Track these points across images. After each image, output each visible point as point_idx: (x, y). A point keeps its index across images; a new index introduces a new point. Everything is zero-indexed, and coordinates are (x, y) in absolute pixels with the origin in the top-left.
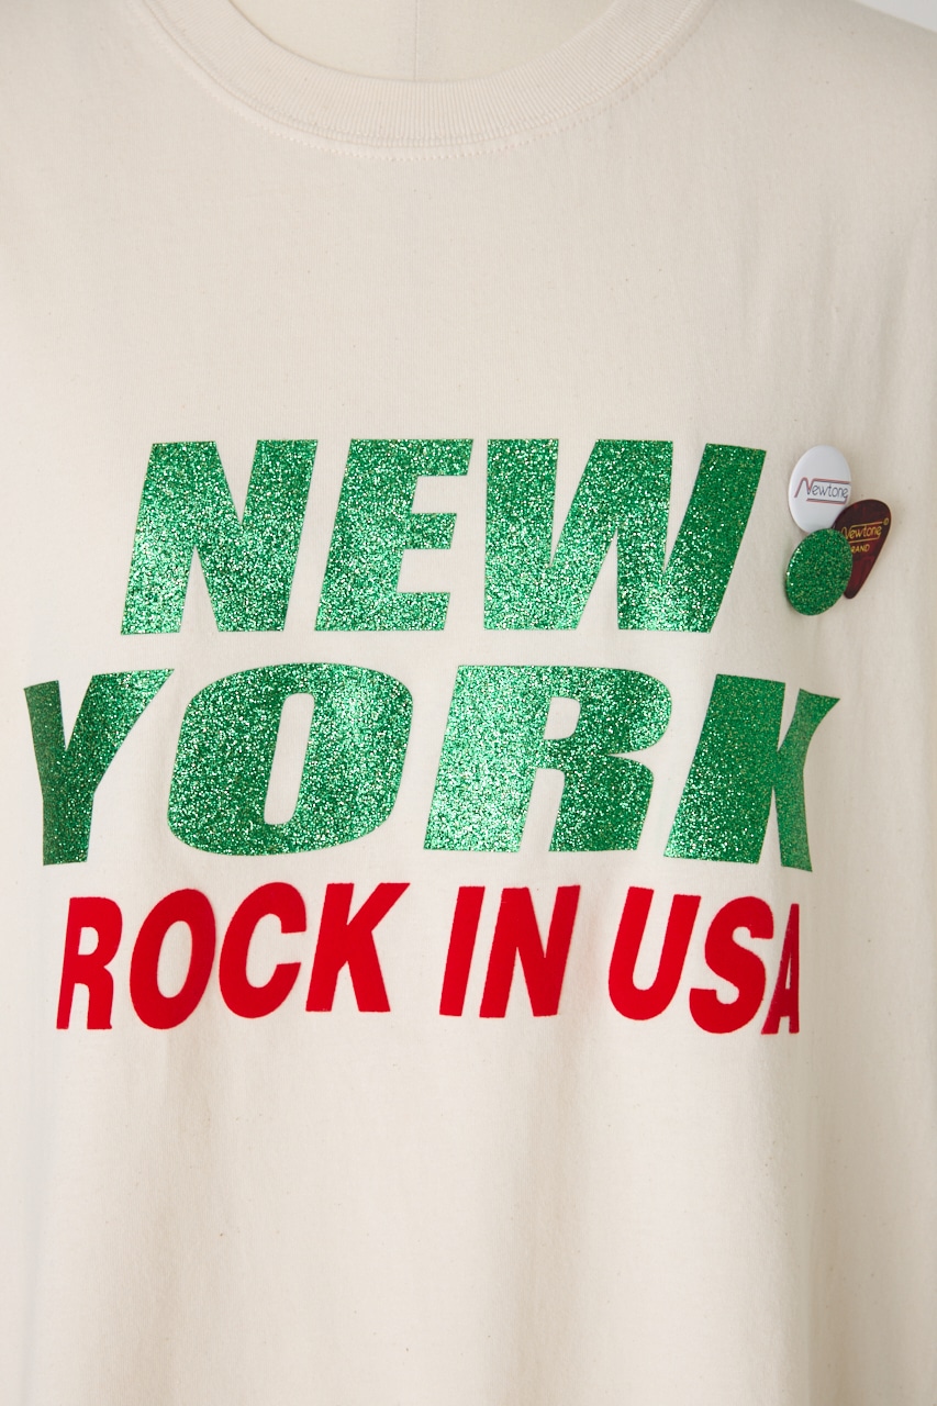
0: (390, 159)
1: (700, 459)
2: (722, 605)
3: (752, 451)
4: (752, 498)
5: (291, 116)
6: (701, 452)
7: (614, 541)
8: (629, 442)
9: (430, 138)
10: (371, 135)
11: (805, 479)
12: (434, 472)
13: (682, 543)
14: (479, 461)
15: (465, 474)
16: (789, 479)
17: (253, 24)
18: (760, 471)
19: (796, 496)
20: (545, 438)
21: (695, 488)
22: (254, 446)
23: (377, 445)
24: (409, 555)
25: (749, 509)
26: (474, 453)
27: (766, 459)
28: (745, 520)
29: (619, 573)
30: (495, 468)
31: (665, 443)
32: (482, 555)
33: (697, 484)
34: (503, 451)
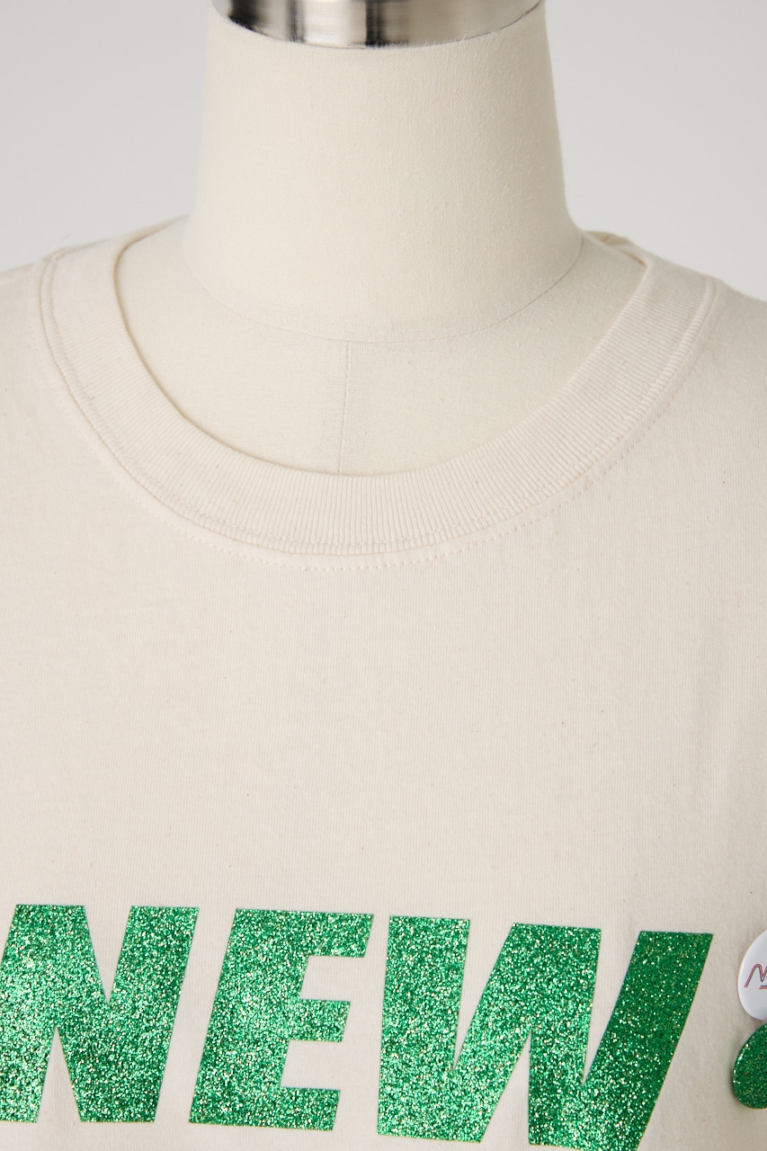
0: (303, 568)
1: (631, 951)
2: (649, 1124)
3: (695, 936)
4: (692, 994)
5: (198, 511)
6: (634, 942)
7: (527, 1047)
8: (550, 927)
9: (349, 545)
10: (284, 539)
11: (759, 966)
12: (326, 951)
13: (605, 1054)
14: (379, 939)
15: (362, 955)
16: (740, 963)
17: (166, 395)
18: (704, 961)
19: (747, 985)
20: (455, 917)
21: (624, 987)
22: (128, 913)
23: (265, 918)
24: (295, 1046)
25: (688, 1007)
26: (373, 931)
27: (712, 943)
28: (682, 1022)
29: (530, 1084)
30: (396, 951)
31: (592, 931)
32: (376, 1052)
33: (626, 982)
34: (407, 932)
